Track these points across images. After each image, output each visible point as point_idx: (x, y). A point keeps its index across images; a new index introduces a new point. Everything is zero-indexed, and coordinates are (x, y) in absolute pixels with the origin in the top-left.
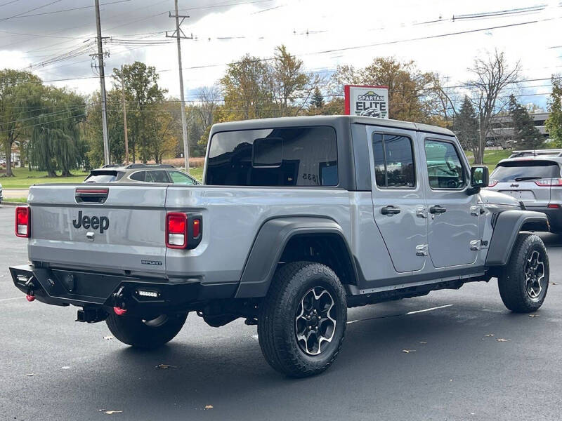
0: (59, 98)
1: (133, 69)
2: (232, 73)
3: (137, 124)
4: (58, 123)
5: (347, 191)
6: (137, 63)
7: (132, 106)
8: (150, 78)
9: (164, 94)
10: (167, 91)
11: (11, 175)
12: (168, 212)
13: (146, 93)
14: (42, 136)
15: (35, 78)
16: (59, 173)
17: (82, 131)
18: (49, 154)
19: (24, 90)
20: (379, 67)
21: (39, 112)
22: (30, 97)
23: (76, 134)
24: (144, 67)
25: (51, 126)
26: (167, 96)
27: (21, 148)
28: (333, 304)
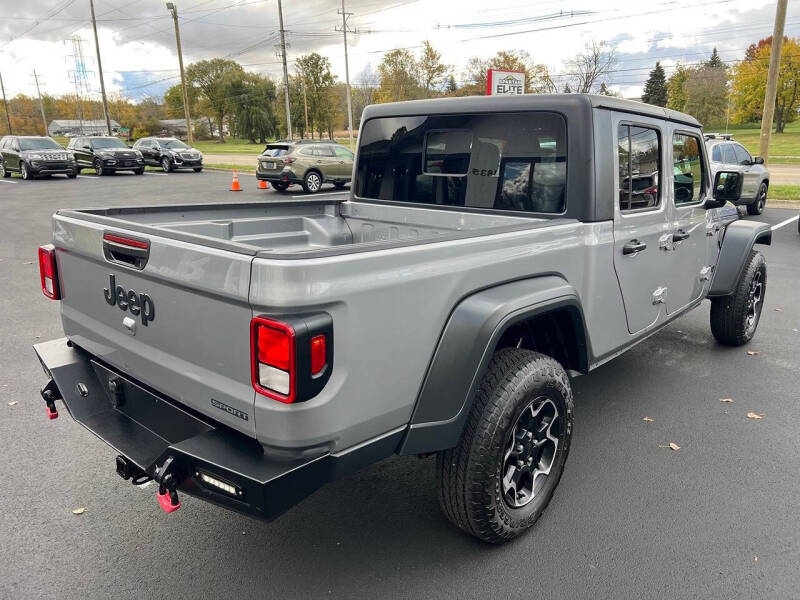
0: (256, 82)
1: (311, 58)
2: (387, 61)
3: (314, 102)
4: (256, 101)
5: (581, 224)
6: (313, 54)
7: (311, 89)
8: (324, 66)
9: (335, 80)
10: (336, 77)
11: (224, 142)
12: (256, 314)
13: (321, 79)
14: (244, 112)
15: (238, 66)
16: (258, 141)
17: (274, 108)
18: (249, 125)
19: (230, 75)
20: (502, 59)
21: (240, 93)
22: (234, 80)
23: (270, 111)
24: (319, 58)
25: (251, 104)
26: (336, 81)
27: (230, 121)
28: (556, 415)
